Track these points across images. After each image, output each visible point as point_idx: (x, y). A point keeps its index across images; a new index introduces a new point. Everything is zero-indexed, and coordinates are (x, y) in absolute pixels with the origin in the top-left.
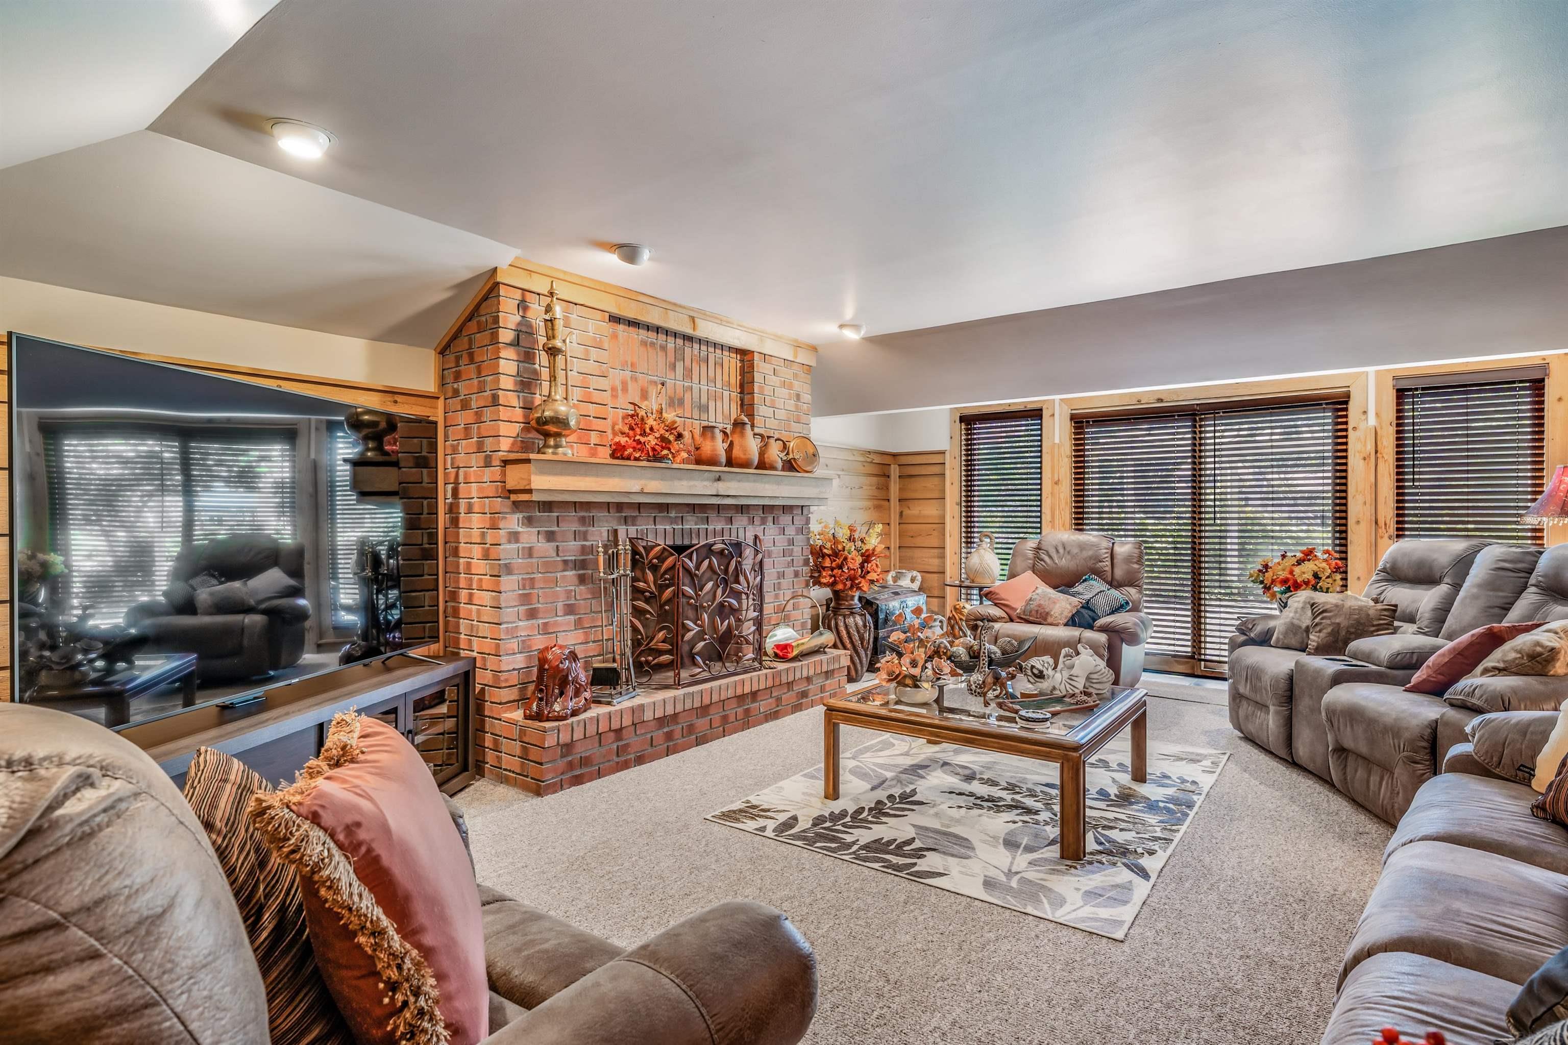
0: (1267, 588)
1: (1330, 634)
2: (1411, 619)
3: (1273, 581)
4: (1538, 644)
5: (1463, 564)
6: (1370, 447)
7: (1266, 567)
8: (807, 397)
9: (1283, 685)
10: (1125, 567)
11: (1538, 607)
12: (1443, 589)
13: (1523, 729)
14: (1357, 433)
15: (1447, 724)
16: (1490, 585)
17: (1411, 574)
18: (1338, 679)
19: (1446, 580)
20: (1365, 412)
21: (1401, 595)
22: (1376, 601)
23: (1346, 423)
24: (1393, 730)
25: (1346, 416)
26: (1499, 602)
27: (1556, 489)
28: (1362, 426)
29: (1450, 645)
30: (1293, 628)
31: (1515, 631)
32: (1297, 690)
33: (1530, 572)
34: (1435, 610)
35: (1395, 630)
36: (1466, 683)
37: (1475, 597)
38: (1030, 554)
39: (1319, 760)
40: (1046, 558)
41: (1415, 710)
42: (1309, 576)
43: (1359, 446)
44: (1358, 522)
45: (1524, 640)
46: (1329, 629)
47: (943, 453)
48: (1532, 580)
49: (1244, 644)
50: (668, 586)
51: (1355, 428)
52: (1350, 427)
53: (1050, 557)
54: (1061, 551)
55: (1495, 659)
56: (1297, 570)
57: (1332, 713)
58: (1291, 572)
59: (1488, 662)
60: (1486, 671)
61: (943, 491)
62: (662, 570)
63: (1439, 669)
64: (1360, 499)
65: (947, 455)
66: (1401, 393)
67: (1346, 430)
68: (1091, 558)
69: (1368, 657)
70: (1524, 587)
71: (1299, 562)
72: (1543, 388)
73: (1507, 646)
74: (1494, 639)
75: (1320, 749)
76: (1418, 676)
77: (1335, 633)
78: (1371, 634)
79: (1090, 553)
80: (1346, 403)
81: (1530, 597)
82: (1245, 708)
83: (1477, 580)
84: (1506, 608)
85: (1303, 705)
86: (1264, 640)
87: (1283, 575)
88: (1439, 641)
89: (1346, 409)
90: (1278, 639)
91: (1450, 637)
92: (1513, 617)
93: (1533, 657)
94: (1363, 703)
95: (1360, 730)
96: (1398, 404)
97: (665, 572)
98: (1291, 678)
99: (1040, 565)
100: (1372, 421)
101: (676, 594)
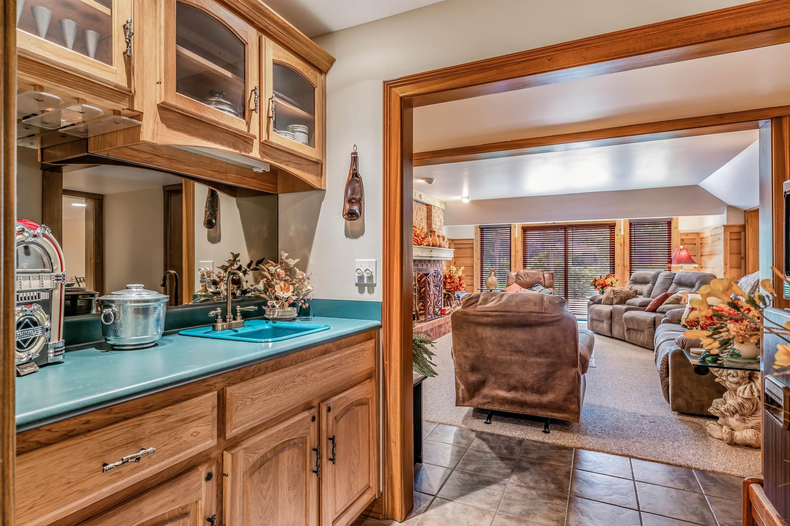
0: (596, 287)
1: (620, 299)
2: (641, 294)
3: (598, 285)
4: (678, 296)
5: (655, 277)
6: (622, 241)
7: (596, 280)
8: (443, 221)
9: (609, 314)
10: (549, 281)
11: (675, 288)
12: (650, 285)
13: (678, 312)
14: (618, 237)
15: (658, 317)
16: (663, 283)
17: (640, 281)
18: (627, 310)
19: (651, 282)
20: (620, 230)
21: (638, 287)
22: (630, 289)
23: (614, 233)
24: (644, 321)
25: (614, 231)
26: (665, 288)
27: (675, 256)
28: (619, 234)
29: (654, 300)
30: (608, 298)
31: (671, 294)
32: (613, 315)
33: (673, 279)
34: (648, 291)
35: (637, 297)
36: (661, 307)
37: (660, 287)
38: (514, 277)
39: (621, 334)
40: (521, 279)
41: (649, 315)
42: (609, 283)
43: (619, 241)
44: (618, 266)
45: (674, 296)
46: (619, 298)
47: (473, 240)
48: (674, 281)
49: (593, 304)
50: (423, 287)
51: (617, 235)
52: (616, 234)
53: (522, 278)
54: (526, 276)
55: (667, 301)
56: (606, 281)
57: (627, 320)
58: (604, 282)
59: (666, 302)
60: (666, 304)
61: (473, 254)
62: (421, 282)
63: (653, 305)
64: (619, 258)
65: (474, 240)
66: (631, 224)
67: (614, 235)
68: (537, 278)
69: (632, 304)
70: (672, 283)
71: (606, 278)
72: (671, 224)
73: (670, 297)
74: (667, 296)
75: (622, 331)
76: (647, 308)
77: (621, 299)
78: (631, 298)
79: (537, 276)
80: (614, 226)
81: (673, 286)
82: (595, 323)
83: (660, 282)
84: (667, 289)
85: (616, 319)
86: (599, 302)
87: (602, 282)
88: (650, 299)
89: (614, 228)
90: (604, 302)
91: (653, 298)
92: (669, 291)
93: (677, 299)
94: (635, 315)
95: (635, 323)
96: (630, 227)
97: (422, 283)
98: (611, 312)
99: (518, 281)
100: (622, 233)
101: (425, 290)
